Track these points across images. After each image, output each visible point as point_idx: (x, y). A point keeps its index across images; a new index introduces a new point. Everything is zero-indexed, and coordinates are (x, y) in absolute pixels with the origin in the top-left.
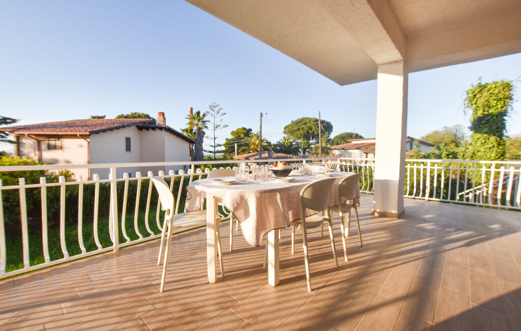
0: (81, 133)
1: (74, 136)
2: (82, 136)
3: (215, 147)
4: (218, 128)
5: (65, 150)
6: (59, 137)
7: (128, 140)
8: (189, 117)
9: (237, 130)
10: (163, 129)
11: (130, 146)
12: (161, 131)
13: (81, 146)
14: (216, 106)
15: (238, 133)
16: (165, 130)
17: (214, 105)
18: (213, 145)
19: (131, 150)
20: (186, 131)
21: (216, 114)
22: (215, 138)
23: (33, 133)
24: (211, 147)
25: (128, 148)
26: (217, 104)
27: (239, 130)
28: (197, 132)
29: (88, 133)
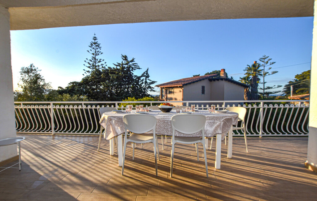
0: (179, 85)
1: (177, 87)
2: (180, 87)
3: (264, 90)
4: (267, 74)
5: (175, 94)
6: (173, 88)
7: (203, 88)
8: (247, 69)
9: (303, 73)
10: (224, 80)
11: (204, 91)
12: (222, 81)
13: (180, 91)
14: (266, 58)
15: (303, 76)
16: (225, 80)
17: (264, 57)
18: (263, 88)
19: (205, 93)
20: (244, 79)
21: (265, 64)
22: (264, 83)
23: (165, 86)
24: (261, 90)
25: (203, 92)
26: (267, 56)
27: (304, 74)
28: (253, 79)
29: (182, 85)
